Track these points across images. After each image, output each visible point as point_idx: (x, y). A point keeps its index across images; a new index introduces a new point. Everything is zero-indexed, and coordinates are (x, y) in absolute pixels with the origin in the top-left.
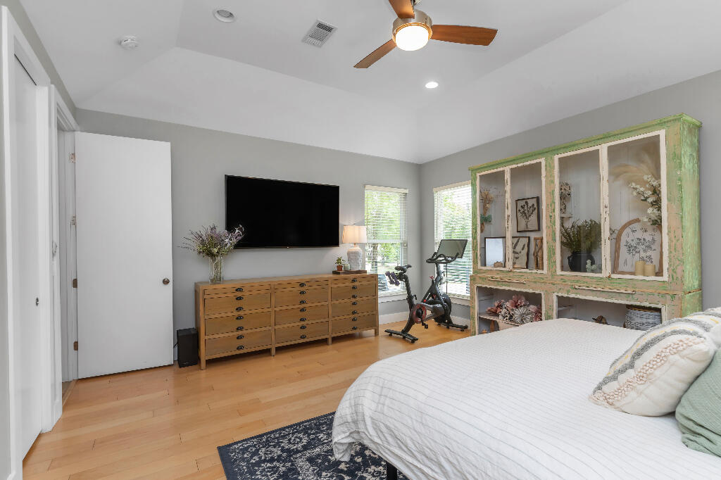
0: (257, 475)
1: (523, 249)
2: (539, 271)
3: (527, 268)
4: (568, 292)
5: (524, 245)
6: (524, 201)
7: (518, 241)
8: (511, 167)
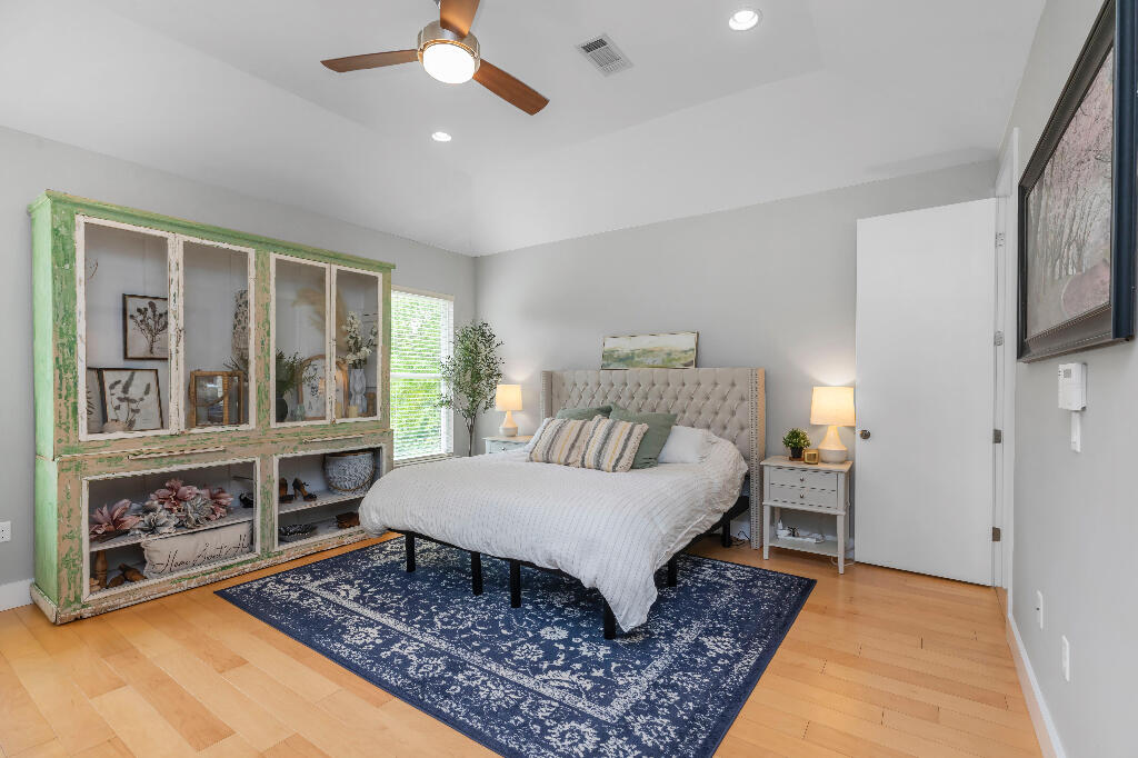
0: (672, 739)
1: (147, 392)
2: (243, 427)
3: (162, 427)
4: (295, 449)
5: (148, 386)
6: (148, 301)
7: (131, 378)
8: (187, 238)
